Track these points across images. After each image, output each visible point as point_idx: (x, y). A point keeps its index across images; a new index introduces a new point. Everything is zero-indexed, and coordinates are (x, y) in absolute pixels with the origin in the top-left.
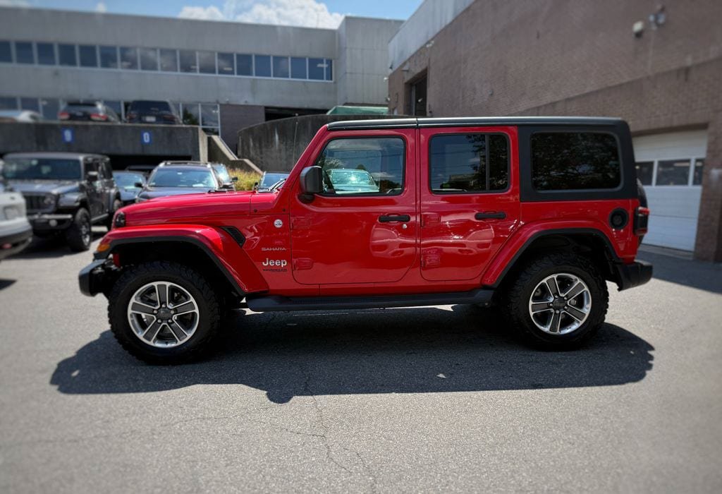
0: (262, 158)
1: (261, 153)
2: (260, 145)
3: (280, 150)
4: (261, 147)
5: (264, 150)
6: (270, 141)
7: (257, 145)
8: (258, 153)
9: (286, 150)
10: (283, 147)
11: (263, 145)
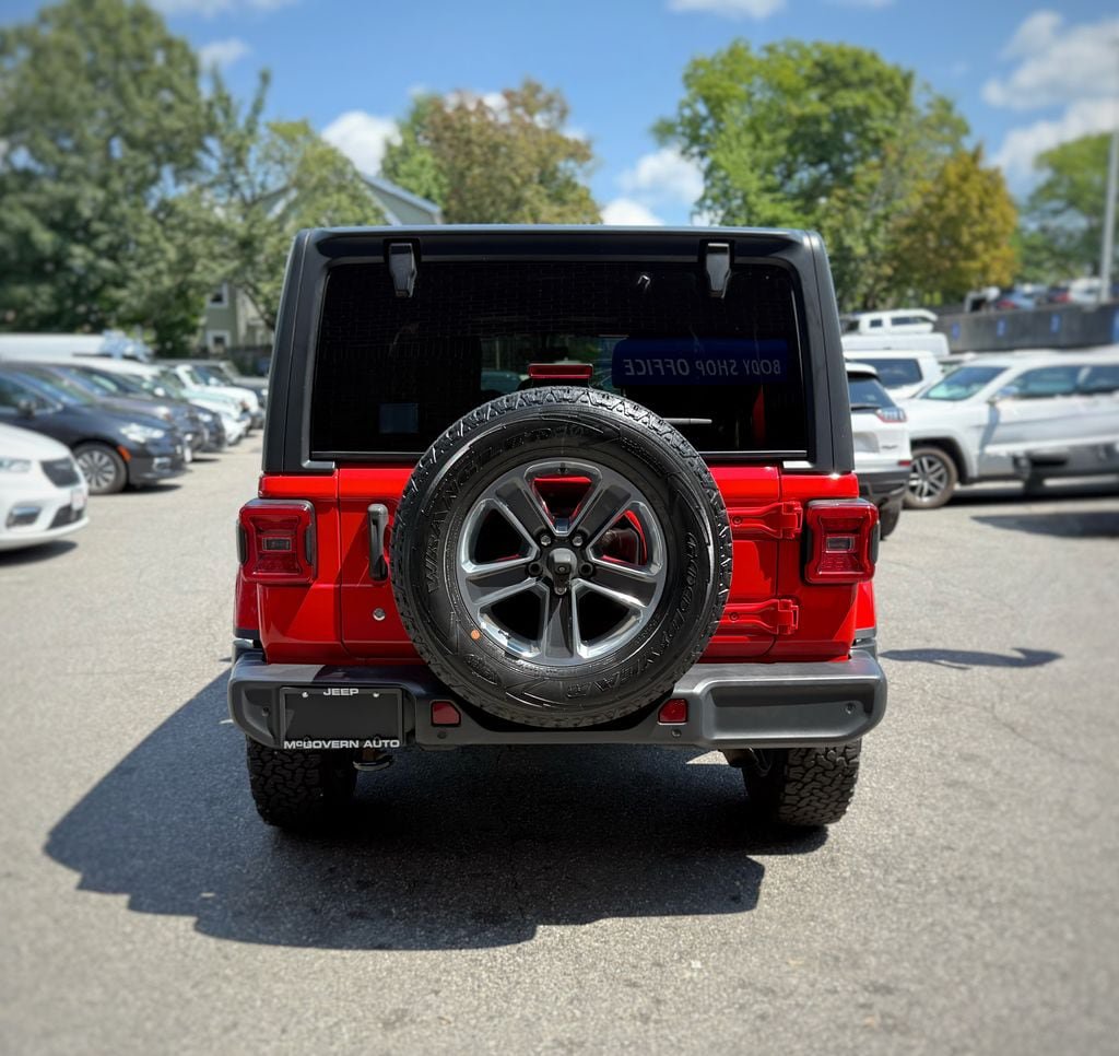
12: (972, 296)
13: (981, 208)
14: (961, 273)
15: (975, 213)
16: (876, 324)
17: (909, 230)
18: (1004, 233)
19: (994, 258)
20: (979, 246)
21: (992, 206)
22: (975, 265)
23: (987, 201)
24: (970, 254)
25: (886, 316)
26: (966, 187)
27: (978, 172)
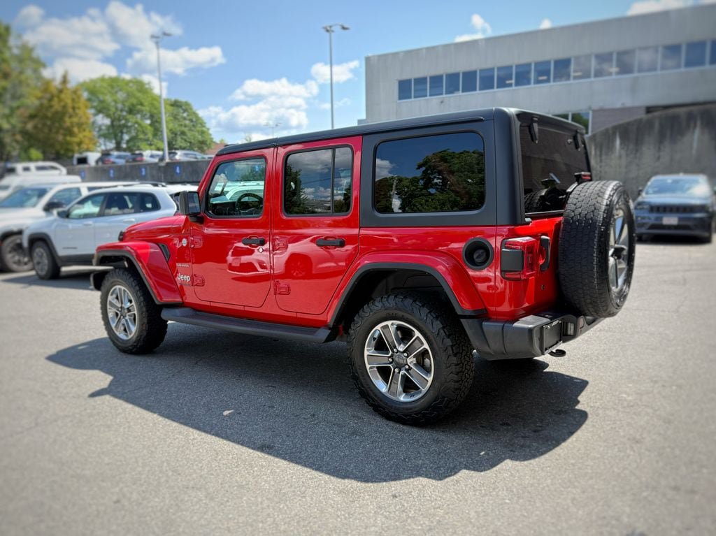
0: (601, 167)
1: (601, 161)
2: (601, 152)
3: (620, 157)
4: (601, 156)
5: (604, 157)
6: (610, 147)
7: (598, 153)
8: (599, 160)
9: (627, 155)
10: (623, 153)
11: (603, 152)
12: (77, 156)
13: (74, 108)
14: (68, 143)
15: (70, 110)
16: (27, 169)
17: (32, 117)
18: (86, 123)
19: (85, 136)
20: (76, 130)
21: (79, 108)
22: (76, 140)
23: (76, 105)
24: (71, 134)
25: (32, 165)
26: (63, 96)
27: (67, 89)
